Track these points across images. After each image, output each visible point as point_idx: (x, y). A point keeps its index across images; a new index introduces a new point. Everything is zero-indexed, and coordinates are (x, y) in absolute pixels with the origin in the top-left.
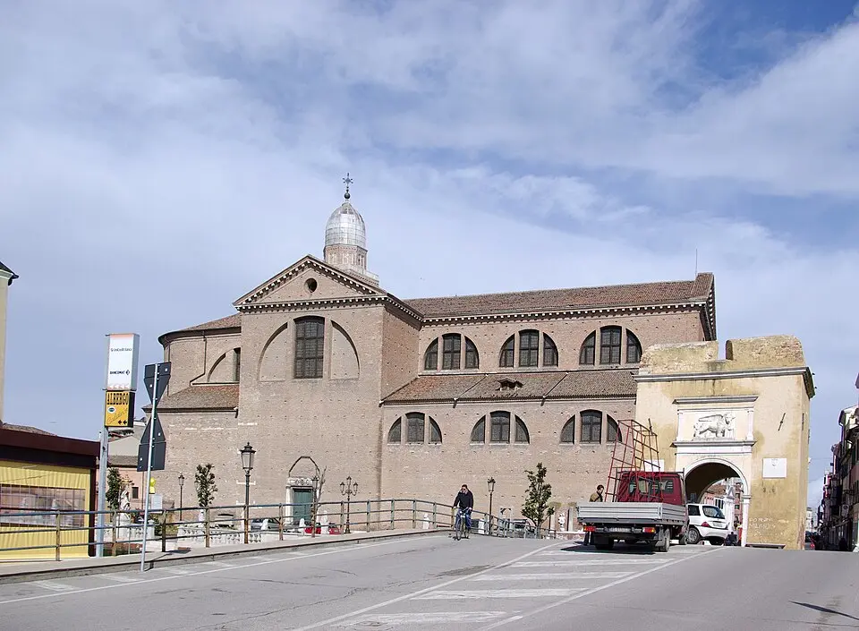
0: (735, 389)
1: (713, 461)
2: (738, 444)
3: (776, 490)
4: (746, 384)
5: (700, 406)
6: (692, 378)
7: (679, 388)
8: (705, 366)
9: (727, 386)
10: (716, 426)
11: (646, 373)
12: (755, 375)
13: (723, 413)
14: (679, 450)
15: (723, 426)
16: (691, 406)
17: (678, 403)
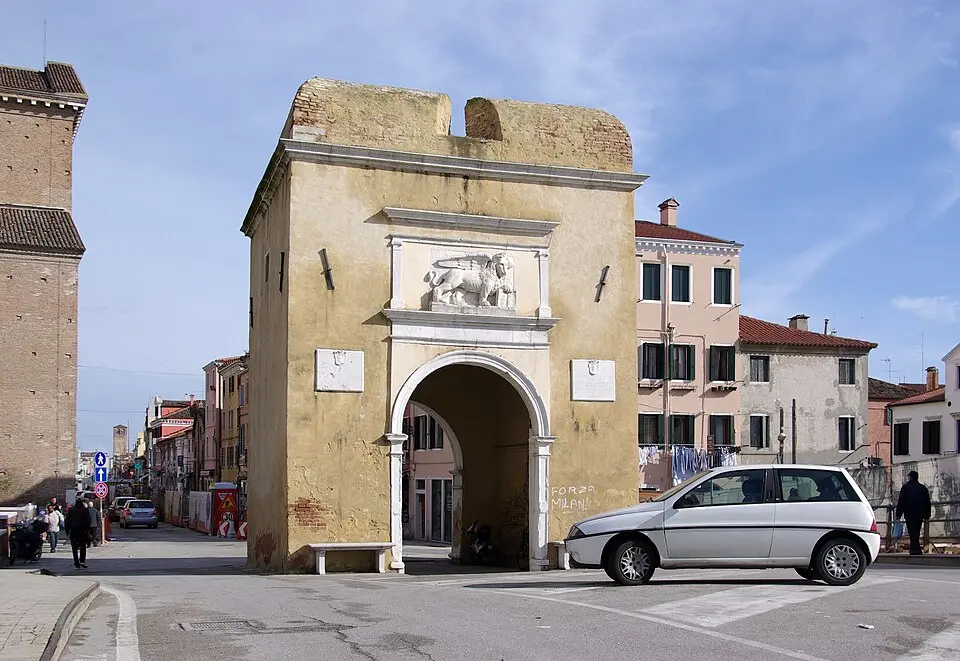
0: (511, 205)
1: (472, 360)
2: (522, 324)
3: (598, 426)
4: (533, 198)
5: (437, 233)
6: (419, 168)
7: (390, 187)
8: (445, 144)
9: (493, 196)
10: (478, 281)
11: (310, 139)
12: (549, 178)
13: (490, 253)
14: (399, 330)
15: (492, 283)
16: (418, 231)
17: (389, 221)
